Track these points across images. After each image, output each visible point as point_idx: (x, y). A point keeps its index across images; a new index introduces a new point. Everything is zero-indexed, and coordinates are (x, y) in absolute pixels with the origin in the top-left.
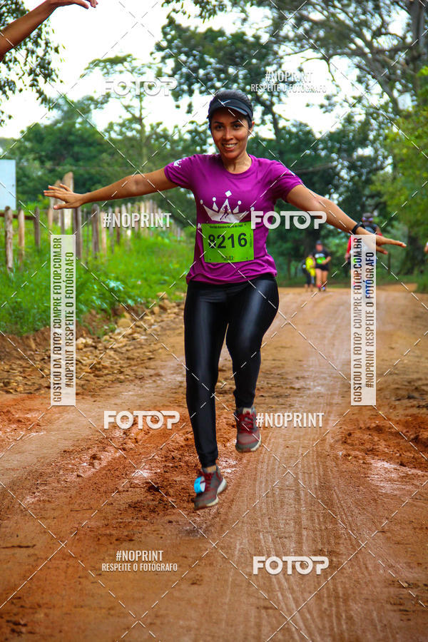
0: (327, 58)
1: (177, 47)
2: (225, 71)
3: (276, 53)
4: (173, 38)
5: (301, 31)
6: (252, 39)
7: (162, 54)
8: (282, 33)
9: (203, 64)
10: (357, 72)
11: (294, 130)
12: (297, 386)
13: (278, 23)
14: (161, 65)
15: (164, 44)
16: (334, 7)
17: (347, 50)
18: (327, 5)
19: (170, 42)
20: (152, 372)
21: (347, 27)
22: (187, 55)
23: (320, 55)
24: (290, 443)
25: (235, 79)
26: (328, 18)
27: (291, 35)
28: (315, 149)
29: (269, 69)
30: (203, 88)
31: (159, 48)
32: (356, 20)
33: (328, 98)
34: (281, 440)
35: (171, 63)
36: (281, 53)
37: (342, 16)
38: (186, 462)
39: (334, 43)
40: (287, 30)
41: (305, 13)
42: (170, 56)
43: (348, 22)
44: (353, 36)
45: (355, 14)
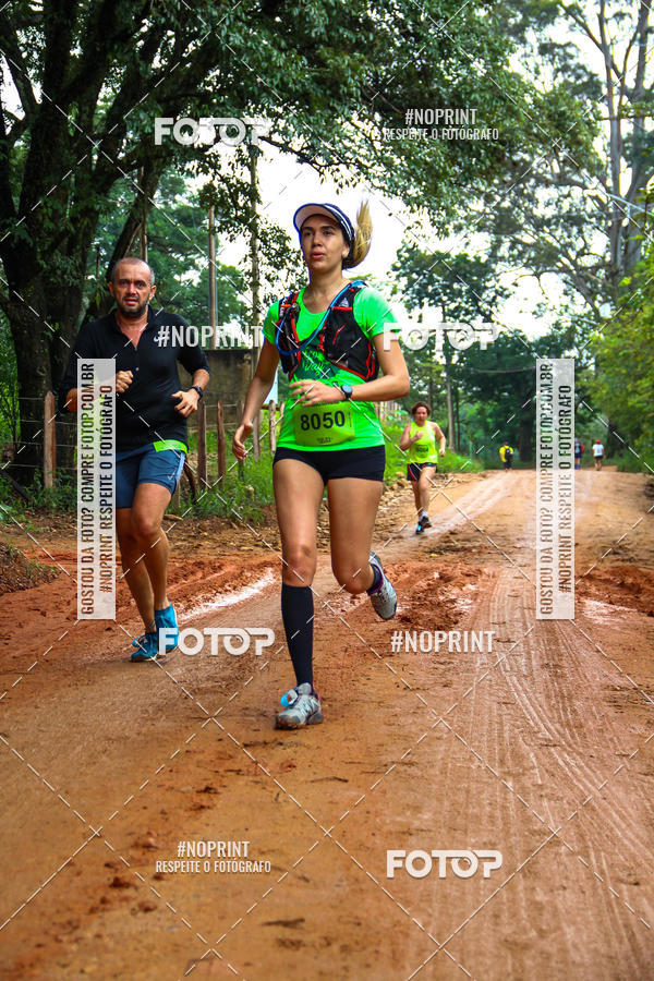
0: (537, 275)
1: (410, 268)
2: (450, 287)
3: (493, 271)
4: (407, 260)
5: (515, 252)
6: (473, 260)
7: (397, 273)
8: (499, 254)
9: (431, 281)
10: (564, 286)
11: (510, 335)
12: (518, 546)
13: (496, 246)
14: (396, 283)
15: (399, 265)
16: (543, 231)
17: (556, 268)
18: (538, 231)
19: (403, 263)
20: (395, 535)
21: (555, 248)
22: (418, 274)
23: (532, 273)
24: (515, 588)
25: (459, 293)
26: (538, 242)
27: (507, 255)
28: (530, 351)
29: (488, 284)
30: (432, 302)
31: (395, 269)
32: (562, 242)
33: (538, 305)
34: (508, 586)
35: (404, 281)
36: (497, 271)
37: (550, 239)
38: (430, 601)
39: (544, 263)
40: (504, 251)
41: (517, 236)
42: (404, 275)
43: (555, 244)
44: (560, 256)
45: (562, 237)
